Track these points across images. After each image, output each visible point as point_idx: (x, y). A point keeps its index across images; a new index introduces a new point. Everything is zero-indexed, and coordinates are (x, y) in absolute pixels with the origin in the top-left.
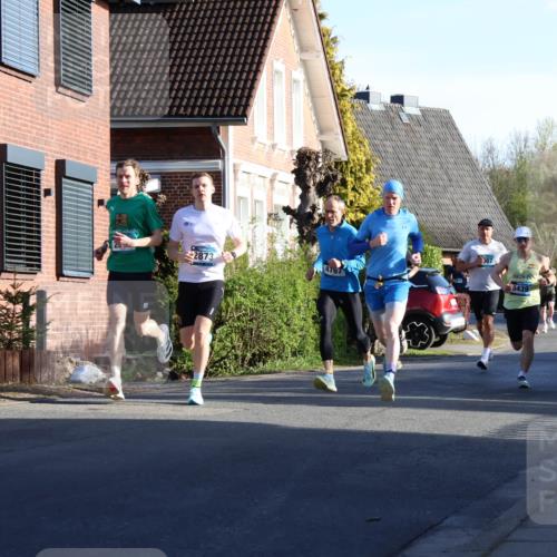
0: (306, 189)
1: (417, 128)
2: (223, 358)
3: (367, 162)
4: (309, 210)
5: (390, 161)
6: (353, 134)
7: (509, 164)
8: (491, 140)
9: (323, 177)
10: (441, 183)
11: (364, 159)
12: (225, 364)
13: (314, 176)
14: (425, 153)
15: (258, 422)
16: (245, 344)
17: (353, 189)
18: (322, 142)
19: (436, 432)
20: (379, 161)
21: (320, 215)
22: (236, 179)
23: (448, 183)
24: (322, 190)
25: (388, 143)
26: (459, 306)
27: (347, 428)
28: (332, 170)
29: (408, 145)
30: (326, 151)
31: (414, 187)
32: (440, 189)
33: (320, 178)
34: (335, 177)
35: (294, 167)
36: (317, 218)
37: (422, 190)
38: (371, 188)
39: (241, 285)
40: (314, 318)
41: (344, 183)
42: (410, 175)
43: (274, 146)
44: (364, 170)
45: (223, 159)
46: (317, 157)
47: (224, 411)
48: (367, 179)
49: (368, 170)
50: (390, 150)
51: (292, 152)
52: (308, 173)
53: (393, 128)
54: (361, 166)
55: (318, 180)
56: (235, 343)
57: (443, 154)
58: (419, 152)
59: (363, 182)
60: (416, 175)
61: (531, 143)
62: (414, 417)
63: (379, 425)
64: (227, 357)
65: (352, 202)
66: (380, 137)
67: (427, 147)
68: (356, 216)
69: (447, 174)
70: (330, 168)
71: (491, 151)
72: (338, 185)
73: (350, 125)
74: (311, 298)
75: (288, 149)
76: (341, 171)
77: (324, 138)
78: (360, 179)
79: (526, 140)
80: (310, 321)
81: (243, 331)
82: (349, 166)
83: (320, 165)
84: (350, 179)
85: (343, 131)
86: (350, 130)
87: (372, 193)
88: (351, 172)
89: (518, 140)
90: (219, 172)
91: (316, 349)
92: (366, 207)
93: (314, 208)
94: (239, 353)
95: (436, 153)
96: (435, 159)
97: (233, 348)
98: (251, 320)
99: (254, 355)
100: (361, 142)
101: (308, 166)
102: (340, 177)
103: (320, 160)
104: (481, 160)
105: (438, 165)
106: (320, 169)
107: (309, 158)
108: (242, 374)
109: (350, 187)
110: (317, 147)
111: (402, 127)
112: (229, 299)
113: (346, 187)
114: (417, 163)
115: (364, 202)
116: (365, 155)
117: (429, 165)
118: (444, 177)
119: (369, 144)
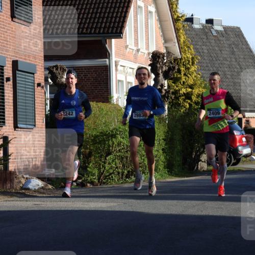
0: (157, 75)
1: (221, 38)
2: (111, 174)
3: (193, 58)
4: (159, 87)
5: (206, 58)
6: (184, 42)
9: (167, 68)
10: (236, 70)
11: (191, 57)
12: (112, 177)
13: (162, 67)
14: (226, 53)
15: (131, 210)
16: (124, 166)
17: (185, 75)
18: (166, 48)
19: (235, 215)
20: (199, 58)
21: (165, 90)
22: (116, 70)
23: (240, 70)
24: (166, 75)
25: (203, 47)
26: (248, 141)
27: (184, 213)
28: (172, 64)
29: (217, 48)
30: (168, 53)
32: (235, 74)
33: (165, 68)
34: (174, 68)
35: (150, 62)
36: (164, 91)
38: (195, 74)
39: (120, 131)
40: (163, 150)
41: (179, 71)
42: (217, 65)
43: (138, 50)
44: (191, 63)
45: (109, 58)
46: (164, 56)
47: (112, 204)
48: (193, 69)
49: (193, 63)
50: (206, 51)
51: (149, 54)
52: (158, 65)
53: (207, 39)
54: (189, 61)
55: (164, 69)
56: (118, 165)
57: (236, 53)
58: (222, 52)
59: (190, 70)
60: (221, 65)
62: (223, 207)
63: (202, 211)
64: (113, 173)
65: (184, 82)
66: (200, 44)
67: (228, 49)
68: (186, 90)
69: (239, 65)
70: (171, 62)
72: (176, 72)
73: (182, 37)
74: (161, 138)
75: (146, 52)
76: (177, 64)
77: (167, 45)
78: (188, 69)
80: (161, 151)
81: (122, 158)
82: (182, 61)
83: (165, 61)
84: (182, 69)
85: (178, 41)
86: (182, 40)
87: (195, 77)
88: (183, 65)
90: (107, 66)
91: (165, 168)
92: (192, 85)
93: (162, 86)
94: (120, 171)
95: (233, 53)
96: (232, 56)
97: (117, 168)
98: (127, 152)
99: (128, 172)
100: (189, 47)
101: (158, 62)
102: (177, 67)
103: (165, 58)
105: (234, 60)
106: (165, 63)
107: (159, 57)
108: (122, 183)
109: (182, 73)
110: (163, 51)
111: (213, 38)
112: (114, 139)
113: (180, 74)
114: (221, 59)
115: (191, 82)
116: (191, 54)
117: (229, 59)
118: (238, 67)
119: (194, 48)
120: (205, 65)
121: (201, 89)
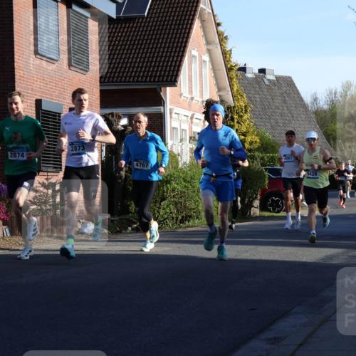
1: (273, 87)
2: (165, 219)
3: (246, 106)
5: (258, 106)
6: (237, 91)
7: (326, 107)
8: (315, 94)
10: (288, 118)
11: (244, 105)
12: (167, 222)
14: (278, 101)
16: (178, 211)
17: (238, 122)
18: (220, 96)
20: (252, 106)
22: (171, 117)
23: (292, 118)
25: (257, 96)
29: (269, 97)
30: (222, 101)
31: (272, 121)
32: (287, 122)
34: (227, 116)
35: (204, 110)
37: (277, 123)
38: (248, 122)
41: (232, 119)
42: (269, 114)
43: (192, 98)
44: (244, 111)
45: (164, 106)
48: (246, 117)
49: (246, 111)
50: (258, 100)
51: (203, 102)
53: (260, 87)
54: (242, 109)
56: (172, 210)
57: (289, 102)
58: (275, 101)
59: (243, 118)
60: (273, 114)
61: (338, 95)
64: (167, 218)
66: (253, 92)
67: (279, 98)
69: (291, 113)
71: (316, 99)
72: (229, 120)
73: (236, 86)
75: (200, 100)
76: (231, 112)
77: (221, 93)
78: (241, 117)
79: (335, 93)
81: (177, 204)
82: (235, 109)
84: (236, 117)
85: (232, 90)
86: (235, 89)
87: (248, 124)
88: (236, 113)
89: (331, 93)
90: (162, 114)
92: (245, 132)
94: (174, 216)
95: (285, 101)
96: (284, 105)
97: (171, 213)
98: (181, 197)
99: (183, 217)
100: (242, 96)
104: (310, 105)
105: (285, 108)
108: (176, 228)
109: (236, 121)
110: (217, 99)
111: (265, 86)
112: (168, 185)
113: (233, 121)
114: (274, 107)
115: (244, 129)
116: (244, 103)
117: (281, 108)
118: (289, 115)
119: (246, 97)
120: (257, 113)
121: (253, 137)
